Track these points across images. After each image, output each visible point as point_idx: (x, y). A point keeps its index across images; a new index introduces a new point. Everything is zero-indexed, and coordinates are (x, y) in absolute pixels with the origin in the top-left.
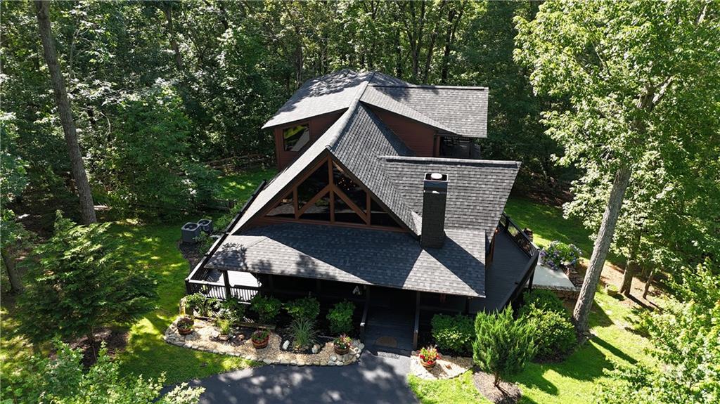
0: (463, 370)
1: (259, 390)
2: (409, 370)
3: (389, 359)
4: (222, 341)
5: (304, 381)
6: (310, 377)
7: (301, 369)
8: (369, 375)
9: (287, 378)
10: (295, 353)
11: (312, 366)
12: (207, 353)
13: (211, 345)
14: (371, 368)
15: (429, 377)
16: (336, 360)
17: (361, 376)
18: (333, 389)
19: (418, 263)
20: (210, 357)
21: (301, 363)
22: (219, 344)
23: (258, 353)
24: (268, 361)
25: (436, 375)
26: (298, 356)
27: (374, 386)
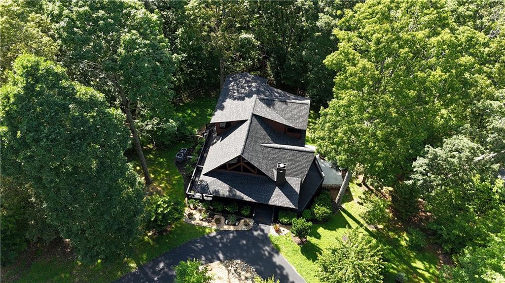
0: (288, 231)
1: (219, 241)
2: (269, 232)
3: (262, 226)
4: (204, 221)
5: (234, 236)
6: (235, 235)
7: (233, 232)
8: (256, 233)
9: (228, 236)
10: (230, 225)
11: (236, 231)
12: (200, 226)
13: (200, 222)
14: (256, 230)
15: (276, 235)
16: (244, 228)
17: (253, 234)
18: (243, 240)
19: (274, 193)
20: (201, 228)
21: (232, 230)
22: (203, 222)
23: (217, 226)
24: (221, 229)
25: (279, 234)
26: (231, 227)
27: (257, 238)
